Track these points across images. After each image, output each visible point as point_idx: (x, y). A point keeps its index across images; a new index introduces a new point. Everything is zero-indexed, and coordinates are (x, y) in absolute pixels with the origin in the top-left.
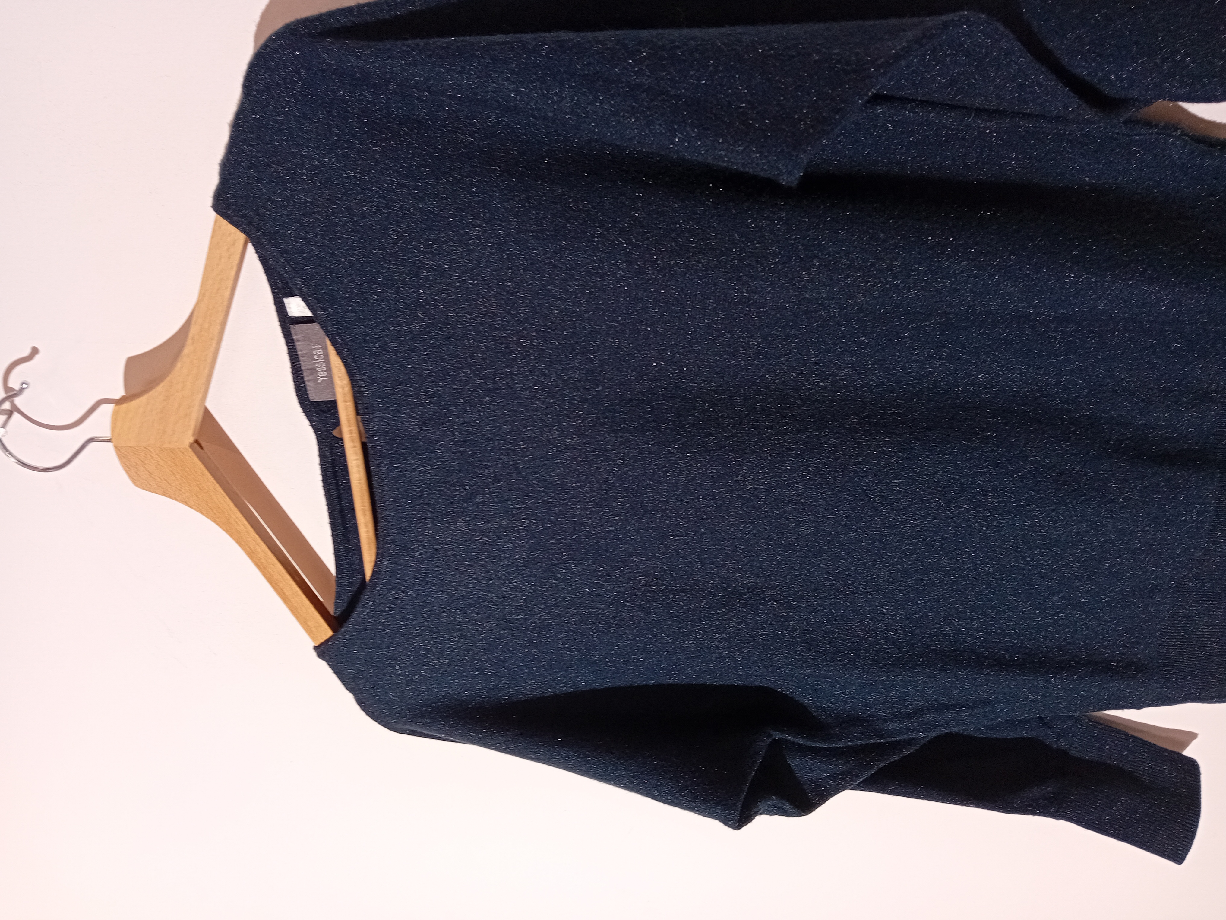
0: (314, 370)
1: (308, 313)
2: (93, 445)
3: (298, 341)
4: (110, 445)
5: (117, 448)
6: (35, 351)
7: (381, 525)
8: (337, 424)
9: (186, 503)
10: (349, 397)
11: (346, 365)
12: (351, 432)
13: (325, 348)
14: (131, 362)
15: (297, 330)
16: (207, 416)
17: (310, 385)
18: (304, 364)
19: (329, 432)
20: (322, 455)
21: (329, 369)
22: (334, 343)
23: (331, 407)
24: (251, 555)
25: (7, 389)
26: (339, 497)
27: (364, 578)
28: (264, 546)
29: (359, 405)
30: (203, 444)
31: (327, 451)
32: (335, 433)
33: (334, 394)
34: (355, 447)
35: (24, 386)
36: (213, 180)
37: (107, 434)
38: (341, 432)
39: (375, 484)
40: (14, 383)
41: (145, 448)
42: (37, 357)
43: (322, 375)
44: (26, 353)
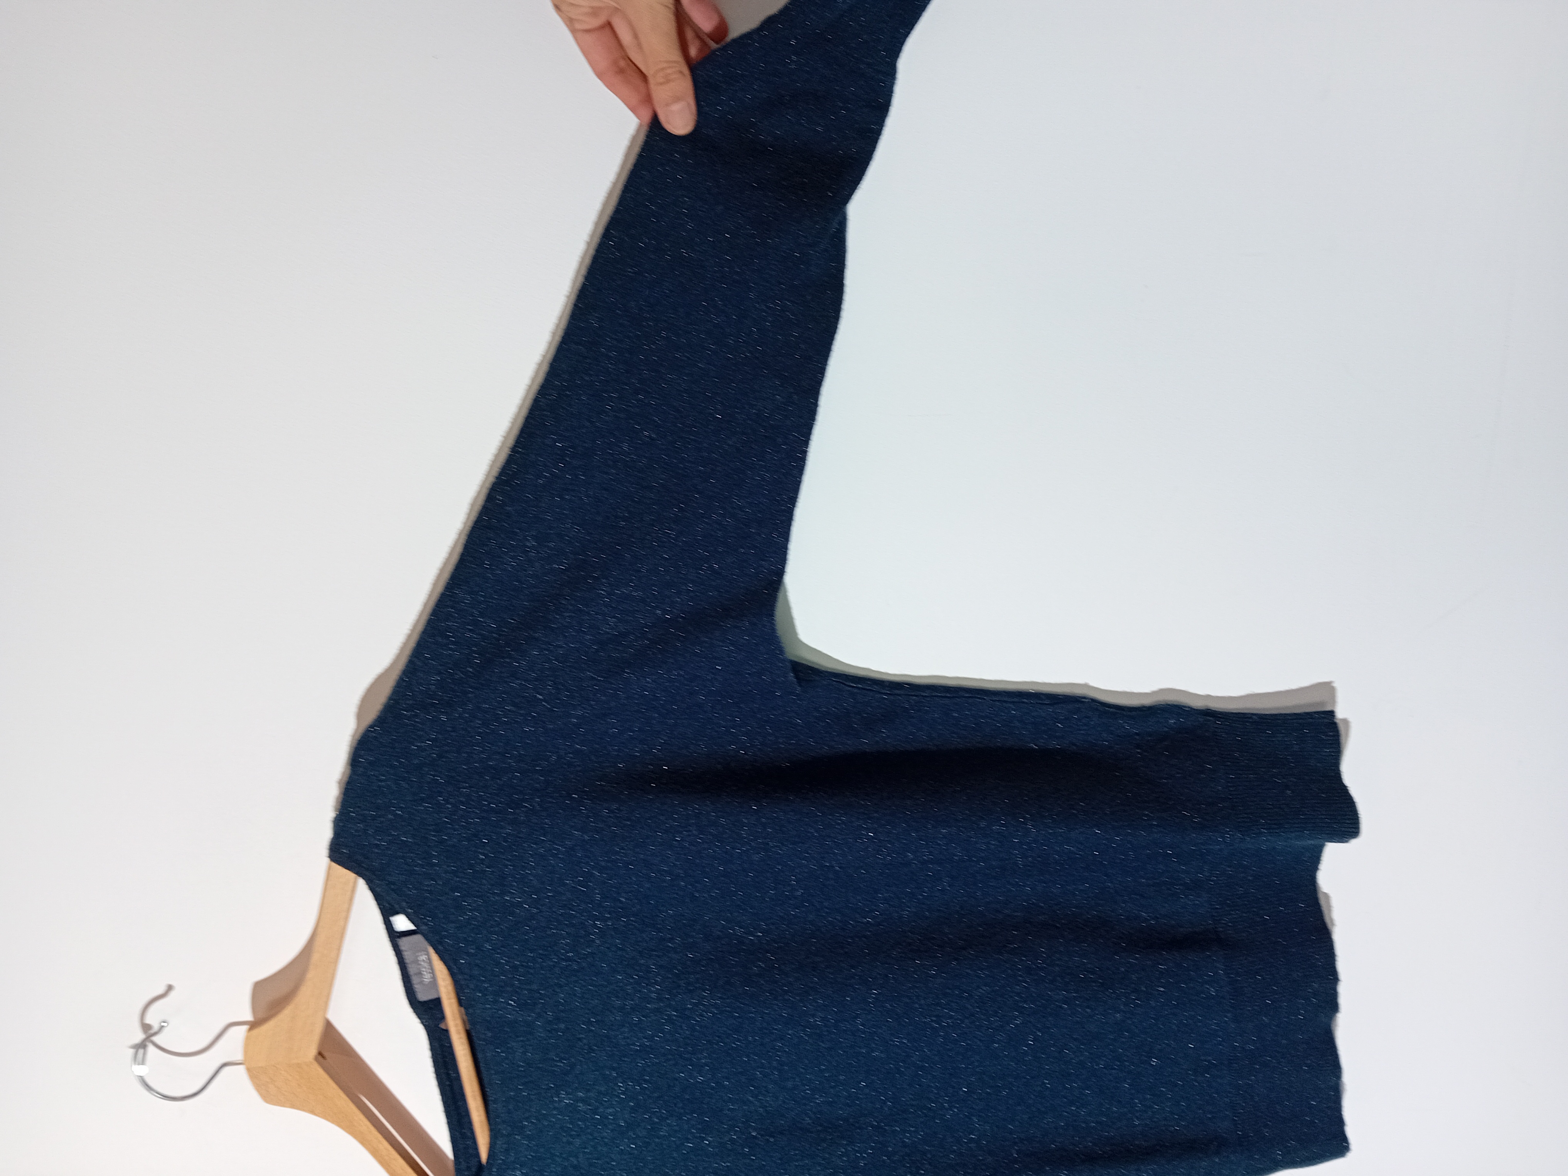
0: (420, 974)
1: (411, 927)
2: (227, 1069)
3: (406, 951)
4: (242, 1068)
5: (249, 1070)
6: (170, 988)
7: (492, 1106)
8: (442, 1018)
9: (312, 1112)
10: (453, 995)
11: (449, 968)
12: (456, 1025)
13: (428, 954)
14: (259, 987)
15: (403, 942)
16: (329, 1029)
17: (417, 987)
18: (412, 970)
19: (437, 1026)
20: (433, 1049)
21: (432, 972)
22: (437, 951)
23: (437, 1003)
24: (375, 1153)
25: (146, 1027)
26: (451, 1086)
27: (480, 1161)
28: (385, 1144)
29: (462, 1001)
30: (326, 1054)
31: (436, 1044)
32: (442, 1026)
33: (437, 991)
34: (461, 1038)
35: (163, 1024)
36: (327, 833)
37: (239, 1056)
38: (446, 1025)
39: (483, 1069)
40: (152, 1019)
41: (274, 1066)
42: (172, 994)
43: (427, 978)
44: (161, 990)
